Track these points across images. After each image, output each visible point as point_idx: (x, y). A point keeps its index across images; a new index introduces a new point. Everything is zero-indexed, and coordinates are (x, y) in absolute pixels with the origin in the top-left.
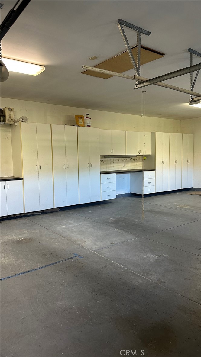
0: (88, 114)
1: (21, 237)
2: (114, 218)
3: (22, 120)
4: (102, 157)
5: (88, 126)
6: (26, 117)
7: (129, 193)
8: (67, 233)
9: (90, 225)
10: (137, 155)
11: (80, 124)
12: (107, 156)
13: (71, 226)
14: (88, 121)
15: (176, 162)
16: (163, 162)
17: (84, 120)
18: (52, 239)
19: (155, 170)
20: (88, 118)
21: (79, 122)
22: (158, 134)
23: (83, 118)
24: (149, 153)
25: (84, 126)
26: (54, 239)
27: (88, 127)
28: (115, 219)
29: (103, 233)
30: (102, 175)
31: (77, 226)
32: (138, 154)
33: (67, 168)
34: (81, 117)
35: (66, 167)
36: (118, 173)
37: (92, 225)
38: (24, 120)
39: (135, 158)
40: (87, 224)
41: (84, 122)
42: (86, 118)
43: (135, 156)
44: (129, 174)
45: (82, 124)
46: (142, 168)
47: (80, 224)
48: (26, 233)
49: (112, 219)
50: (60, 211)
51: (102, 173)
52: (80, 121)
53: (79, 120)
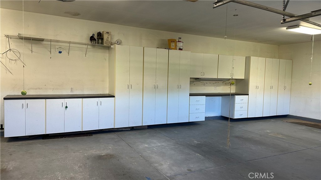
0: (181, 38)
1: (104, 153)
2: (198, 141)
3: (117, 42)
4: (192, 80)
5: (180, 49)
6: (121, 40)
7: (220, 116)
8: (148, 153)
9: (172, 146)
10: (229, 79)
11: (172, 47)
12: (198, 78)
13: (153, 145)
14: (180, 45)
15: (271, 87)
16: (257, 87)
17: (176, 44)
18: (131, 157)
19: (248, 95)
20: (180, 42)
21: (171, 45)
22: (253, 59)
23: (175, 42)
24: (243, 77)
25: (176, 49)
26: (133, 158)
27: (179, 51)
28: (199, 143)
29: (182, 157)
30: (191, 97)
31: (159, 146)
32: (231, 78)
33: (156, 89)
34: (173, 41)
35: (156, 87)
36: (207, 95)
37: (174, 147)
38: (119, 42)
39: (227, 82)
40: (169, 145)
41: (176, 46)
42: (179, 41)
43: (227, 80)
44: (220, 97)
45: (174, 47)
46: (235, 92)
47: (163, 144)
48: (110, 149)
49: (196, 143)
50: (148, 128)
51: (191, 95)
52: (173, 44)
53: (171, 43)
